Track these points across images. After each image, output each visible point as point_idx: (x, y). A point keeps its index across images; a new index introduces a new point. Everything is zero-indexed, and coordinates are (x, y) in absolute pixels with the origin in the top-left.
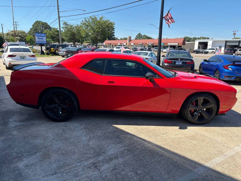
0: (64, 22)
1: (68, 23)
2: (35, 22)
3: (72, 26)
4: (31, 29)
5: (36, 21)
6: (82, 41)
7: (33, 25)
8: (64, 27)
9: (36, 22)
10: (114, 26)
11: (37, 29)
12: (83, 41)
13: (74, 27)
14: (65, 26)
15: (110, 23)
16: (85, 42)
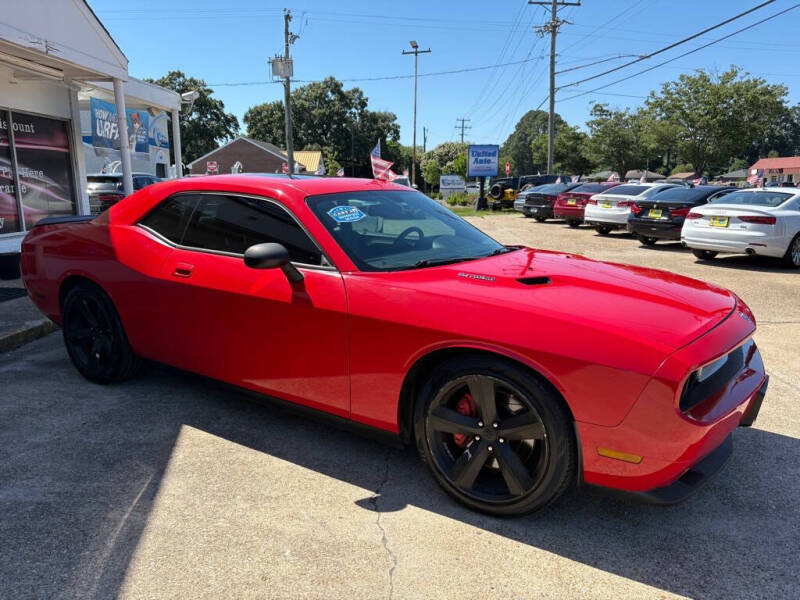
0: (596, 106)
1: (611, 108)
2: (523, 115)
3: (621, 116)
4: (511, 136)
5: (528, 111)
6: (670, 166)
7: (519, 126)
8: (593, 122)
9: (527, 115)
10: (785, 98)
11: (527, 136)
12: (674, 166)
13: (627, 120)
14: (598, 118)
15: (766, 92)
16: (678, 168)
